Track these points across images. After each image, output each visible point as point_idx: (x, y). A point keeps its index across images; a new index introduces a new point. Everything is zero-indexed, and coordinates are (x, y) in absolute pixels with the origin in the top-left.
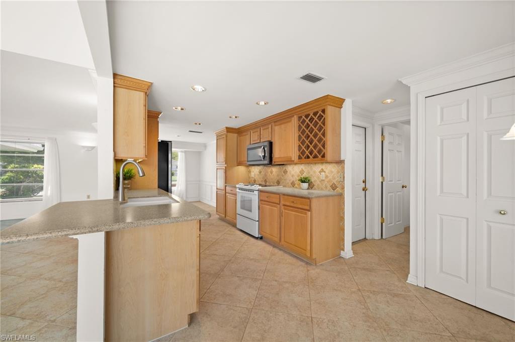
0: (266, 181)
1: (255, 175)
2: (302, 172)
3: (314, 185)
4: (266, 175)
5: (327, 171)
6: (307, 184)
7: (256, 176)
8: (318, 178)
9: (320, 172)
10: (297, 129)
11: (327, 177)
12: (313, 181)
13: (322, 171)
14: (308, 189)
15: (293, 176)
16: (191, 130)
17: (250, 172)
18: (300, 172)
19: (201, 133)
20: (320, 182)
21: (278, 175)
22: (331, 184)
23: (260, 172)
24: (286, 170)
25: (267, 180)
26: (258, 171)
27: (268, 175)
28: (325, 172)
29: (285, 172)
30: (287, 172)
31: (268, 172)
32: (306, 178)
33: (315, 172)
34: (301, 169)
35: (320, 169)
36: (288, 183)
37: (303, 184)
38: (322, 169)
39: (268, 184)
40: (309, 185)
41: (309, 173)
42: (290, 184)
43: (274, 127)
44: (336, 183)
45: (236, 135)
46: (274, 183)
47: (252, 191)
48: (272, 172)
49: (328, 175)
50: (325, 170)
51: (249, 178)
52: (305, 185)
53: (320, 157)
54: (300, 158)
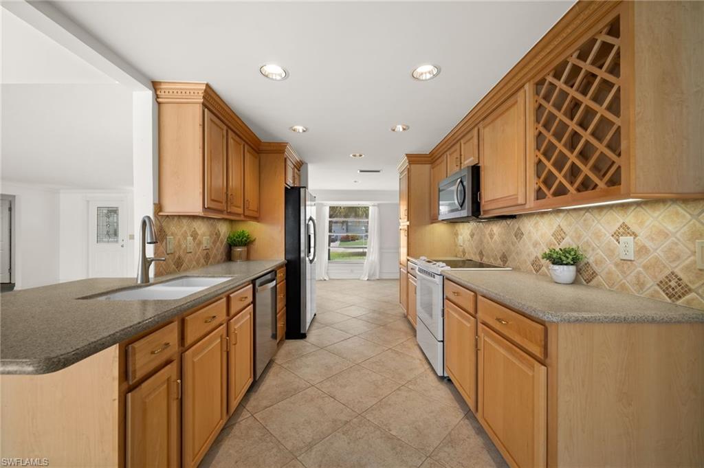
0: (481, 254)
1: (464, 242)
2: (559, 234)
3: (594, 274)
4: (481, 242)
5: (643, 234)
6: (572, 269)
7: (466, 242)
8: (611, 252)
9: (616, 235)
10: (531, 118)
11: (642, 250)
12: (591, 260)
13: (625, 230)
14: (575, 282)
15: (536, 244)
16: (363, 169)
17: (456, 234)
18: (554, 235)
19: (379, 171)
20: (617, 265)
21: (503, 243)
22: (661, 277)
23: (472, 235)
24: (519, 229)
25: (484, 253)
26: (469, 233)
27: (485, 241)
28: (635, 235)
29: (519, 235)
30: (522, 234)
31: (484, 235)
32: (566, 252)
33: (598, 235)
34: (555, 227)
35: (618, 225)
36: (526, 262)
37: (556, 267)
38: (624, 226)
39: (485, 260)
40: (579, 271)
41: (579, 238)
42: (529, 263)
43: (482, 131)
44: (681, 275)
45: (427, 167)
46: (495, 259)
47: (432, 275)
48: (491, 236)
49: (649, 244)
50: (634, 228)
51: (456, 245)
52: (565, 273)
53: (601, 185)
54: (540, 195)
